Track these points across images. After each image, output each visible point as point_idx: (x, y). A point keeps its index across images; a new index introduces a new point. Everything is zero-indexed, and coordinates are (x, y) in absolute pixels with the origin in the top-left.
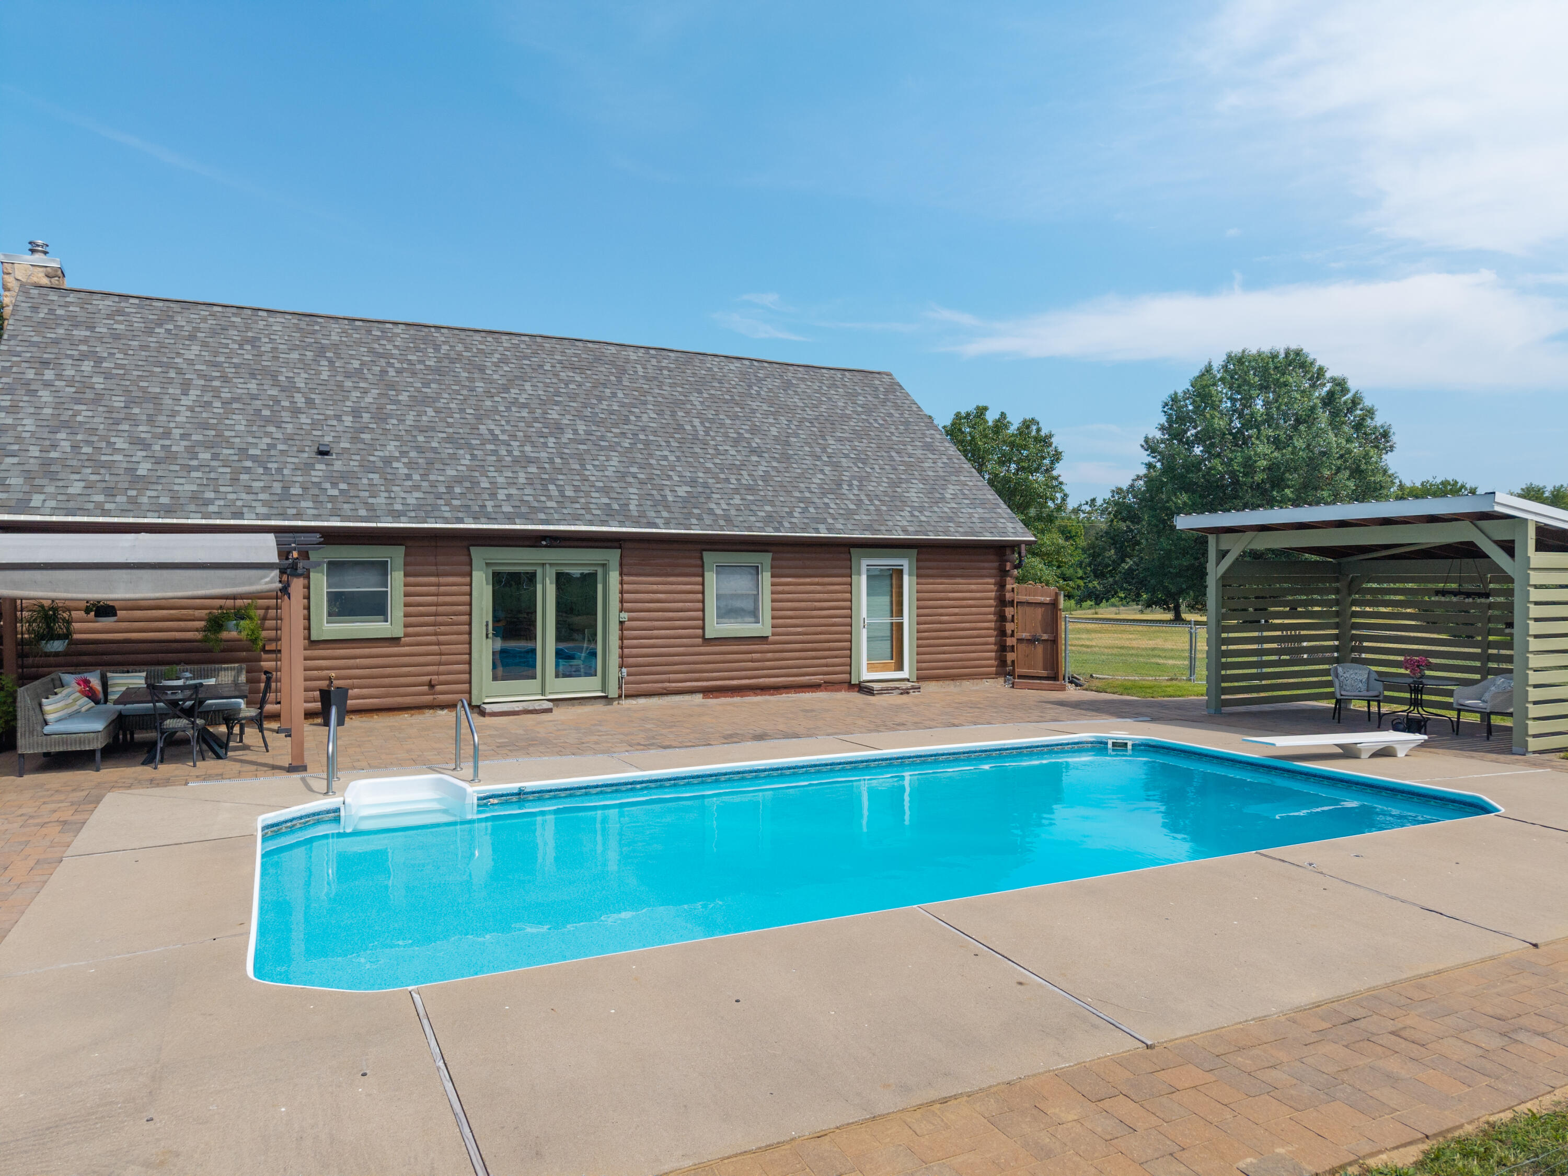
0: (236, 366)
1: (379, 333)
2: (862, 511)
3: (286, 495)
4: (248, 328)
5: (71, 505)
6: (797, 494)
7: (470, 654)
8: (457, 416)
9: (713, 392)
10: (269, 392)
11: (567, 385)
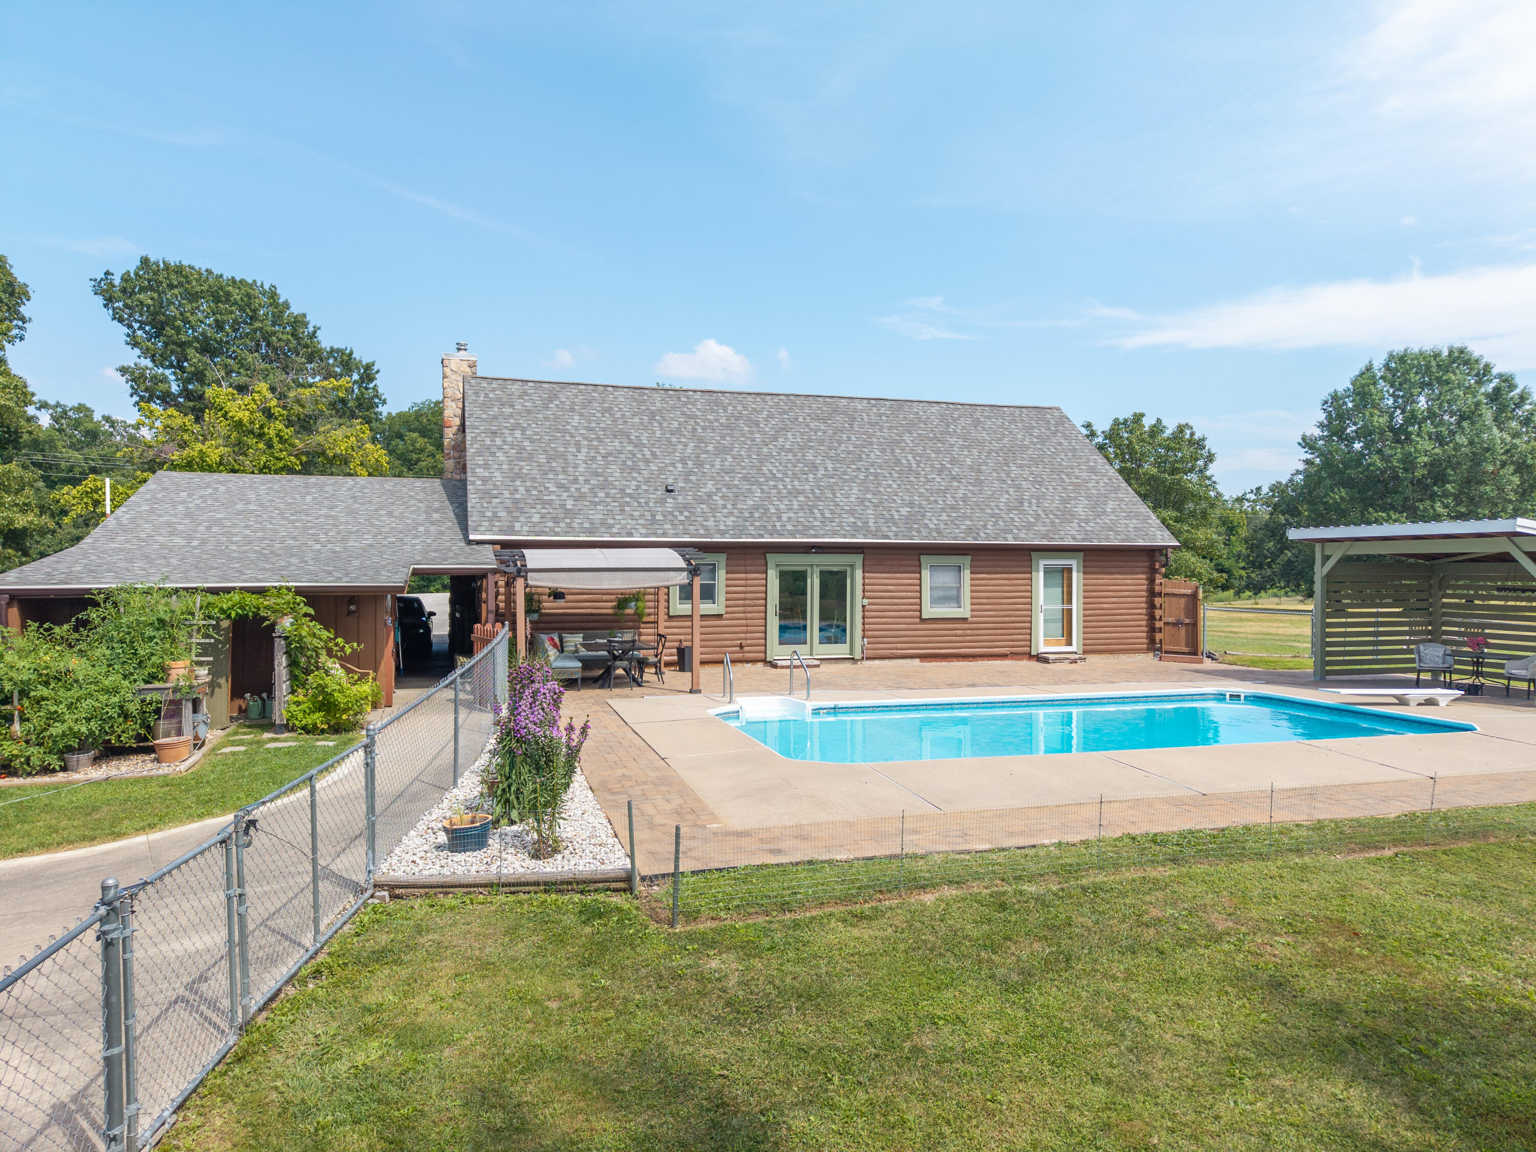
0: (604, 430)
1: (685, 400)
2: (1040, 523)
3: (653, 521)
4: (604, 401)
5: (537, 529)
6: (989, 511)
7: (766, 626)
8: (747, 460)
9: (920, 432)
10: (628, 448)
11: (815, 433)
